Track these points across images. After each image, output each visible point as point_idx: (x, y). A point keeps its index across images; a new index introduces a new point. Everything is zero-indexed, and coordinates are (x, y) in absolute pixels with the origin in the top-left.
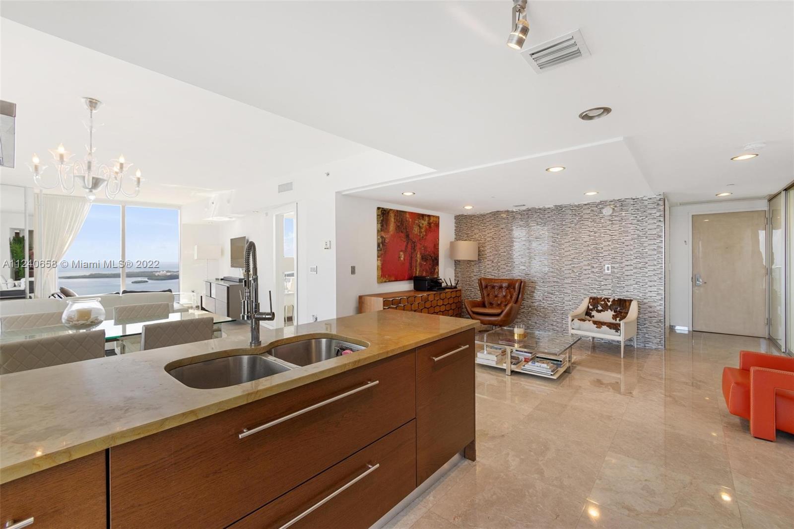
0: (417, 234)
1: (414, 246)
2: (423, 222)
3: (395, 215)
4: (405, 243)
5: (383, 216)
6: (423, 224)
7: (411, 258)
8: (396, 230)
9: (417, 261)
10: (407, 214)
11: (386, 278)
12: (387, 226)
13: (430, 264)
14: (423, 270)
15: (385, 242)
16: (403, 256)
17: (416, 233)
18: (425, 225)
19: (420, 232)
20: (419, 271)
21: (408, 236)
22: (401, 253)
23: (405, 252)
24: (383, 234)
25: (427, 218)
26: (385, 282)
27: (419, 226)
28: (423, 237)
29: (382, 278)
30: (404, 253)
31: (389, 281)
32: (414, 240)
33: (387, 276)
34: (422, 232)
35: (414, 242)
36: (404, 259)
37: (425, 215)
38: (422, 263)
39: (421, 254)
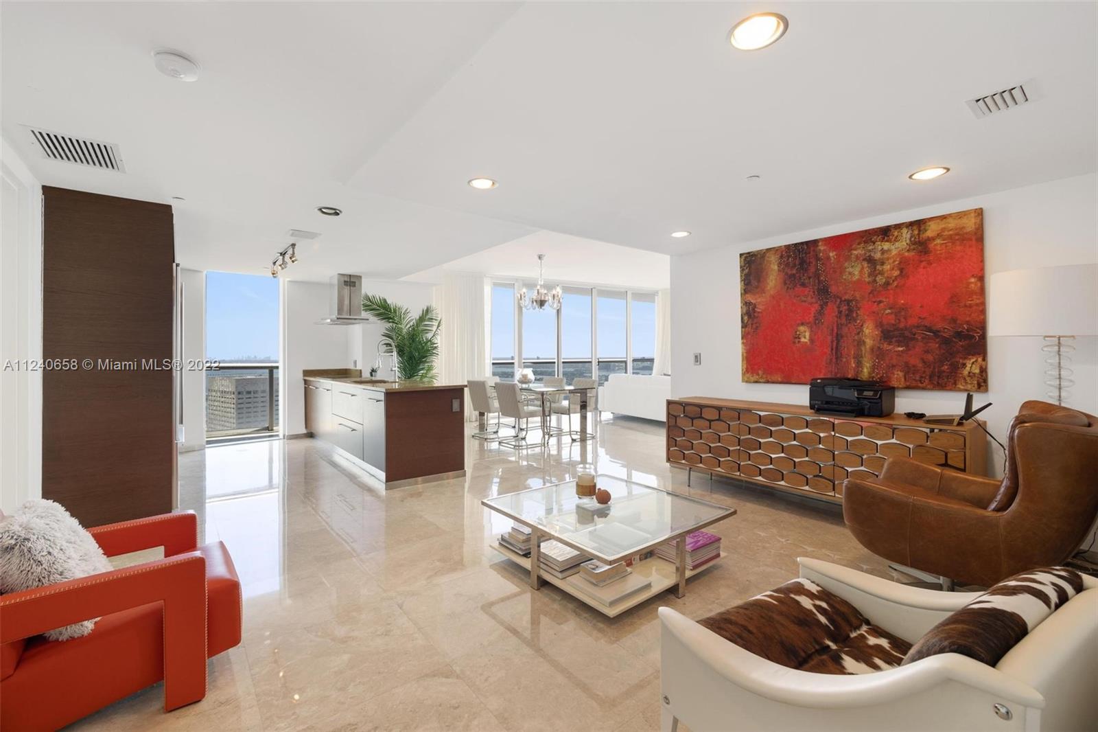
0: (859, 282)
1: (850, 310)
2: (886, 246)
3: (782, 257)
4: (817, 306)
5: (750, 267)
6: (883, 251)
7: (839, 337)
8: (785, 284)
9: (861, 343)
10: (820, 244)
11: (758, 375)
12: (759, 281)
13: (927, 352)
14: (893, 366)
15: (754, 312)
16: (807, 334)
17: (856, 277)
18: (894, 252)
19: (874, 273)
20: (873, 367)
21: (823, 291)
22: (802, 328)
23: (815, 325)
24: (750, 298)
25: (905, 231)
26: (756, 382)
27: (870, 260)
28: (887, 283)
29: (748, 375)
30: (811, 327)
31: (768, 382)
32: (847, 297)
33: (760, 372)
34: (881, 273)
35: (848, 302)
36: (811, 340)
37: (898, 227)
38: (886, 346)
39: (879, 325)
